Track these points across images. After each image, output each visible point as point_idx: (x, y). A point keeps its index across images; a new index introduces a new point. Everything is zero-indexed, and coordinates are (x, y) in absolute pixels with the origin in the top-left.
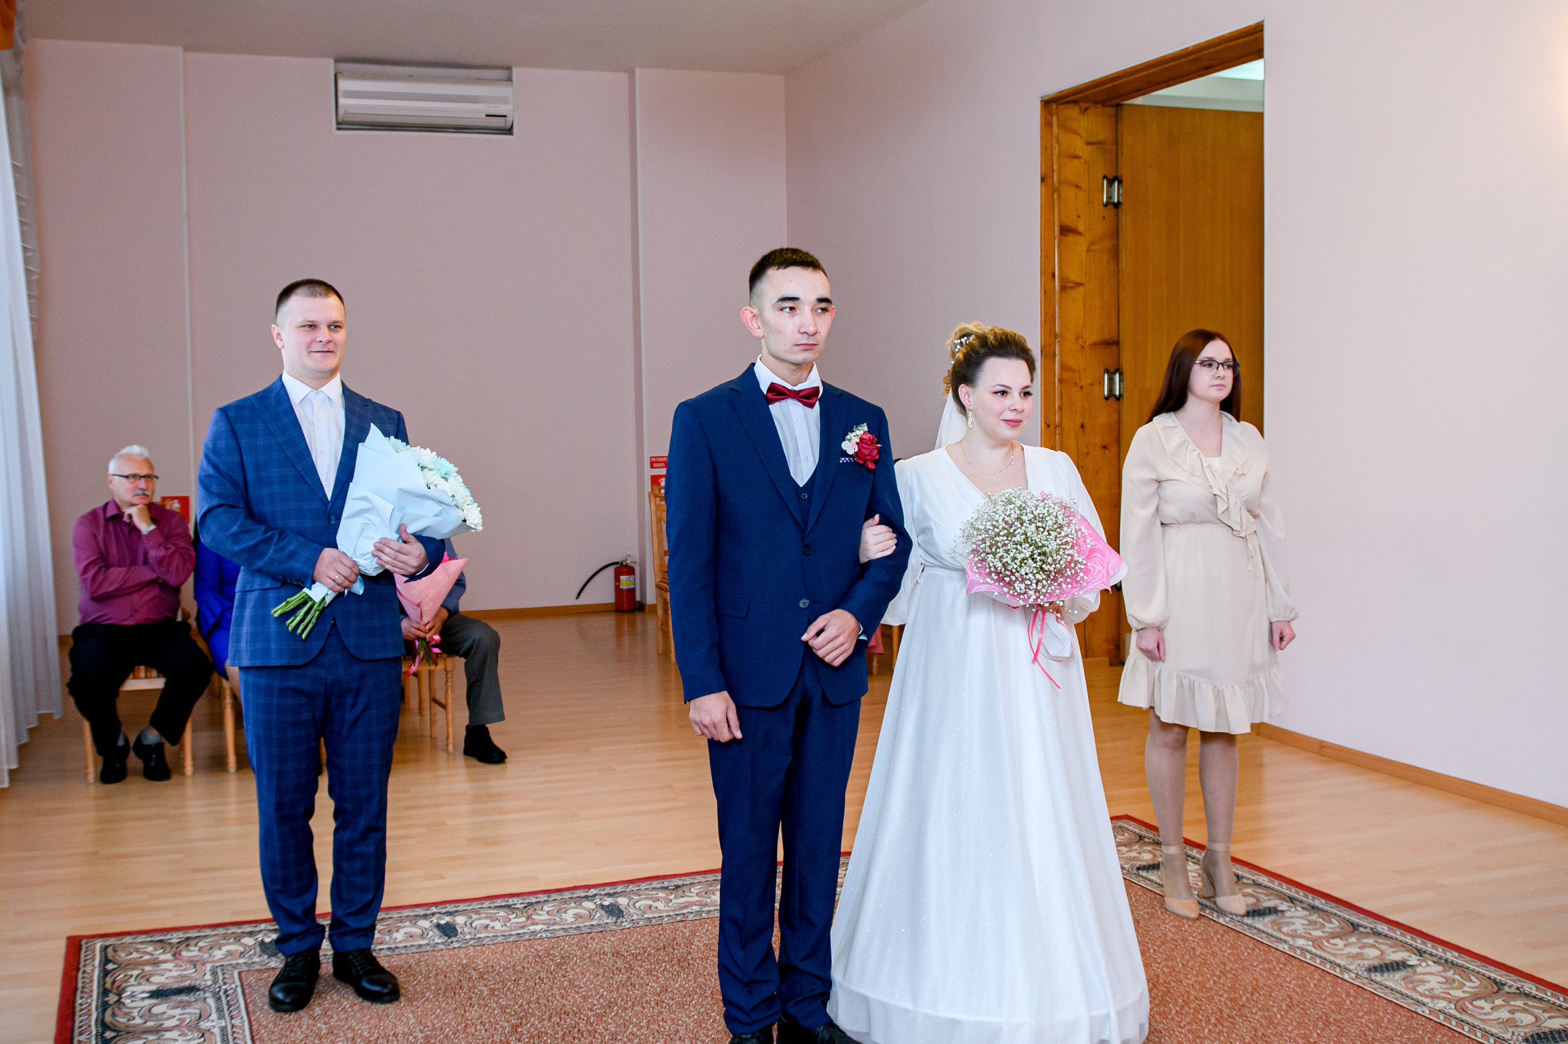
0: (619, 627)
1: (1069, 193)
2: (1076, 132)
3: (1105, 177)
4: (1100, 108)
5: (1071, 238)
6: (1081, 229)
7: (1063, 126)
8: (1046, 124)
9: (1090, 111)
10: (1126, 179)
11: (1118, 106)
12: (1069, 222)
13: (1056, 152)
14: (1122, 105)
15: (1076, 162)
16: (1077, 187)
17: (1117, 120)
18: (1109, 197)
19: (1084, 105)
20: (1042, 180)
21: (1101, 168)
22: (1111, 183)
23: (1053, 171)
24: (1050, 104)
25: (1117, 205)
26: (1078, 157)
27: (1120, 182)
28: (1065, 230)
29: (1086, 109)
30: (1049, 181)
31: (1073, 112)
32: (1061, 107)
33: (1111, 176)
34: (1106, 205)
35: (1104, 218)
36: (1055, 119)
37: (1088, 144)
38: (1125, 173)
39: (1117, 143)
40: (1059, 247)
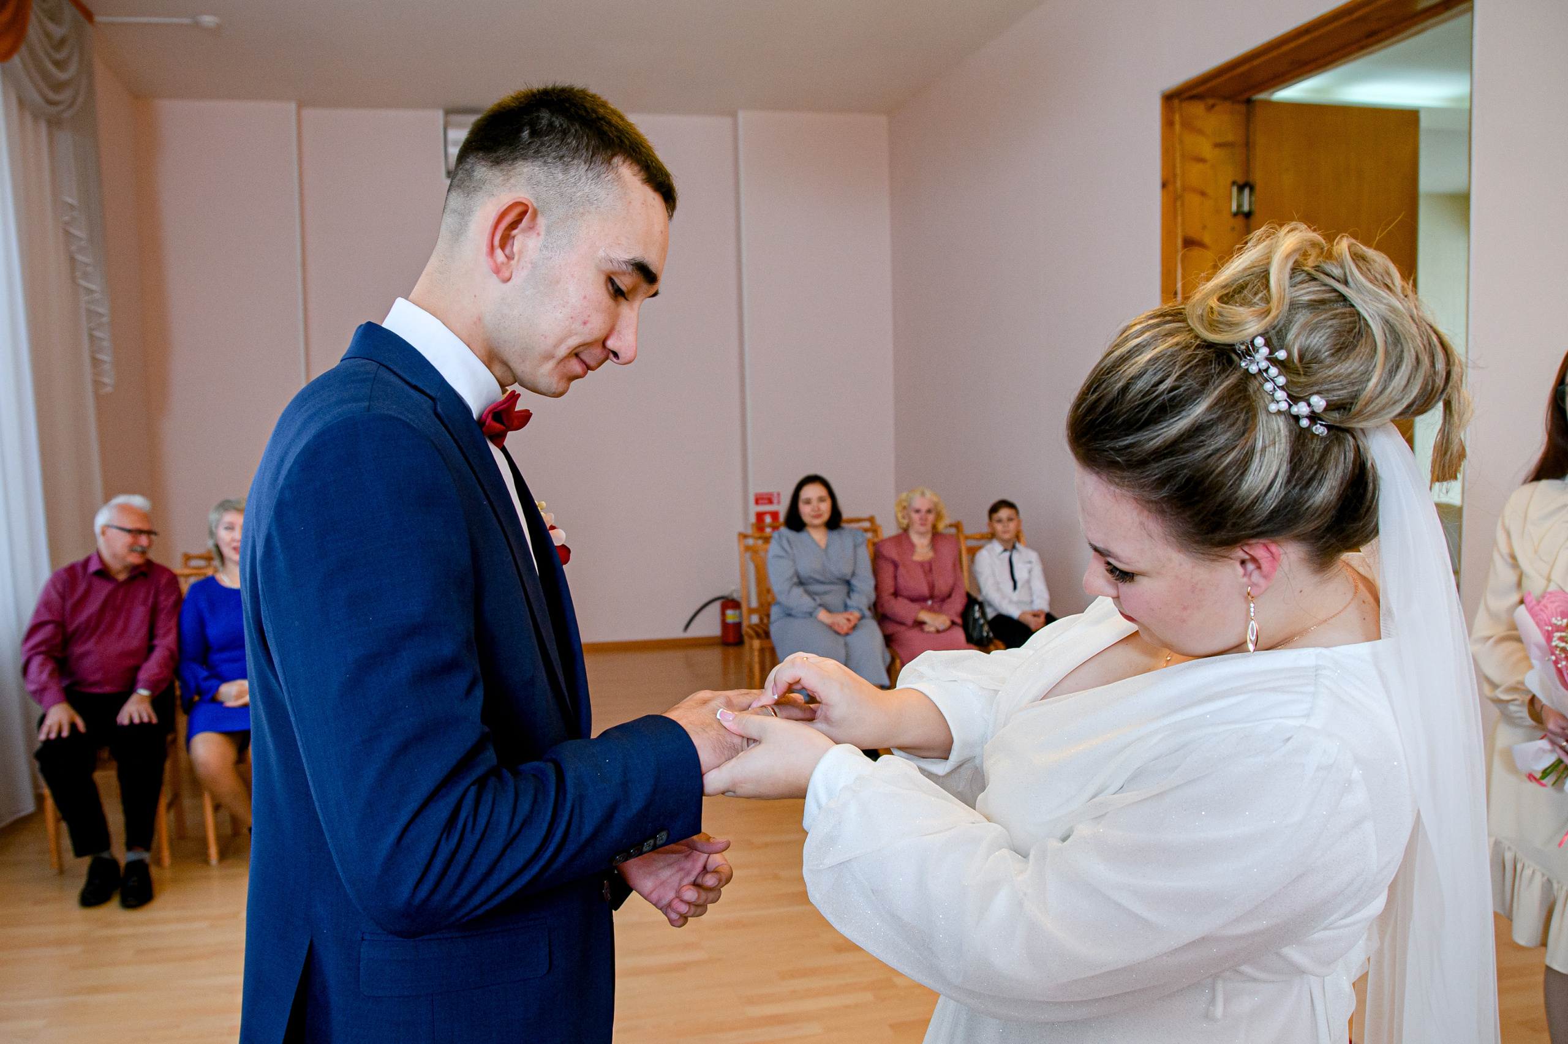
0: (725, 660)
1: (1193, 201)
2: (1200, 132)
3: (1234, 183)
4: (1228, 105)
5: (1196, 252)
6: (1207, 239)
7: (1187, 125)
8: (1168, 123)
9: (1217, 108)
10: (1258, 188)
11: (1249, 102)
12: (1193, 234)
13: (1178, 155)
14: (1254, 102)
15: (1200, 166)
16: (1203, 194)
17: (1248, 119)
18: (1240, 206)
19: (1210, 102)
20: (1164, 185)
21: (1229, 173)
22: (1241, 189)
23: (1175, 176)
24: (1172, 99)
25: (1248, 215)
26: (1201, 160)
27: (1252, 189)
28: (1189, 243)
29: (1213, 106)
30: (1171, 188)
31: (1197, 109)
32: (1185, 105)
33: (1241, 181)
34: (1235, 215)
35: (1233, 229)
36: (1177, 118)
37: (1218, 145)
38: (1258, 178)
39: (1248, 144)
40: (1183, 261)
